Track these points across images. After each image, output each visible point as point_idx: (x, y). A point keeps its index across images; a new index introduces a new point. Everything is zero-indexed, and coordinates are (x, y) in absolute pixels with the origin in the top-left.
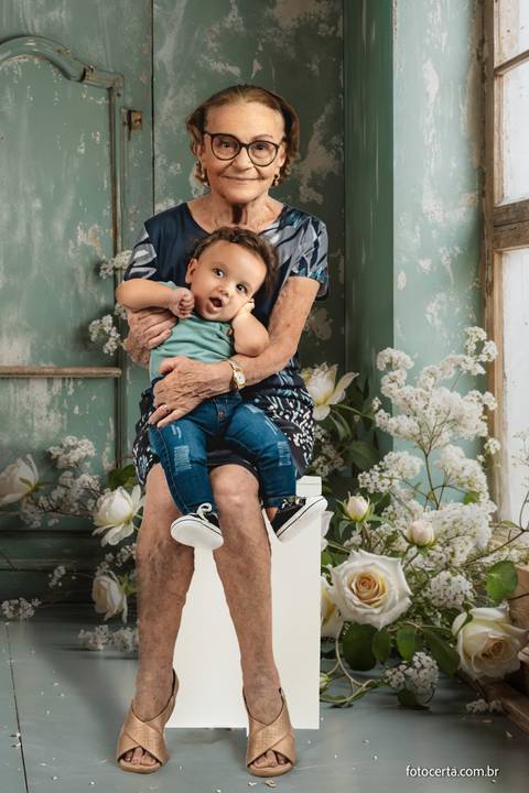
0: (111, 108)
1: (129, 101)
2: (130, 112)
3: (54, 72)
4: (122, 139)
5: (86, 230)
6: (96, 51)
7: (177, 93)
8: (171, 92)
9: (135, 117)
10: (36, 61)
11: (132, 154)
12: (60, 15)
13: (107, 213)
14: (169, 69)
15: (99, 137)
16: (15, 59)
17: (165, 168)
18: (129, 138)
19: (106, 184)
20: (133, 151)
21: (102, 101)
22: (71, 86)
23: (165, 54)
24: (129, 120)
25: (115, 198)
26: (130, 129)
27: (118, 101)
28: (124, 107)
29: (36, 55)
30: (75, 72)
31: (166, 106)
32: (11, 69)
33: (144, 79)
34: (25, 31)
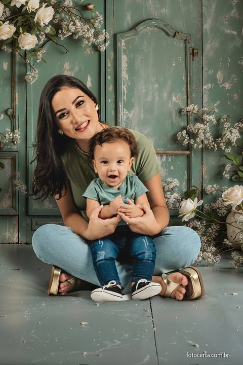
0: (186, 47)
1: (193, 45)
2: (193, 50)
3: (163, 34)
4: (190, 60)
5: (176, 97)
6: (180, 25)
7: (212, 42)
8: (209, 41)
9: (195, 51)
10: (156, 29)
11: (194, 66)
12: (165, 11)
13: (184, 89)
14: (209, 32)
15: (181, 59)
16: (148, 28)
17: (207, 72)
18: (193, 60)
19: (184, 78)
20: (194, 65)
21: (182, 45)
22: (170, 39)
23: (207, 26)
24: (193, 53)
25: (187, 83)
26: (193, 56)
27: (189, 45)
28: (191, 47)
29: (156, 27)
30: (172, 34)
31: (207, 47)
32: (146, 32)
33: (199, 36)
34: (151, 17)
